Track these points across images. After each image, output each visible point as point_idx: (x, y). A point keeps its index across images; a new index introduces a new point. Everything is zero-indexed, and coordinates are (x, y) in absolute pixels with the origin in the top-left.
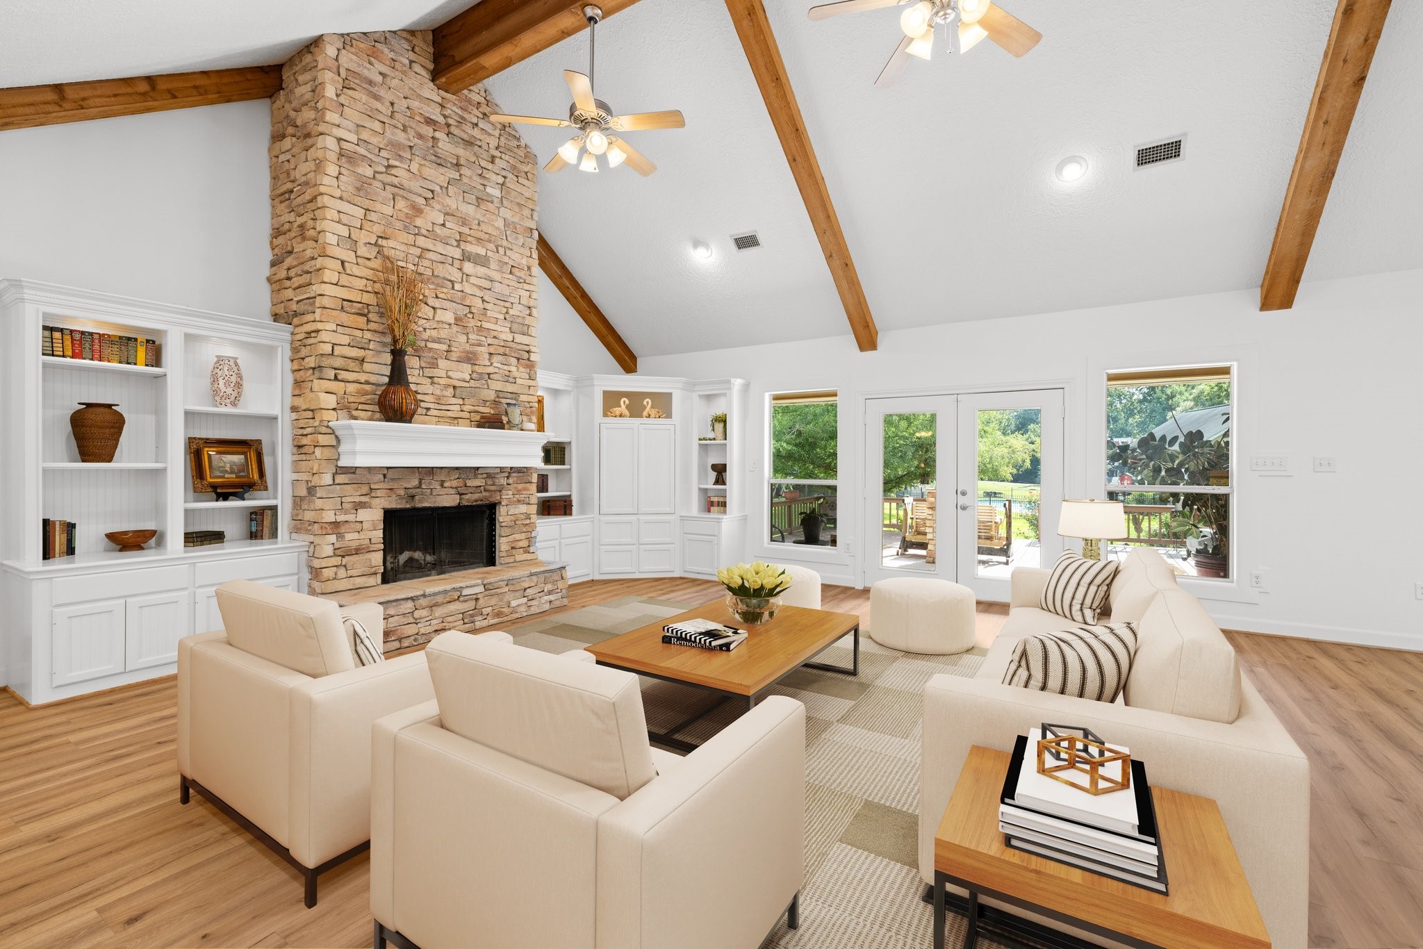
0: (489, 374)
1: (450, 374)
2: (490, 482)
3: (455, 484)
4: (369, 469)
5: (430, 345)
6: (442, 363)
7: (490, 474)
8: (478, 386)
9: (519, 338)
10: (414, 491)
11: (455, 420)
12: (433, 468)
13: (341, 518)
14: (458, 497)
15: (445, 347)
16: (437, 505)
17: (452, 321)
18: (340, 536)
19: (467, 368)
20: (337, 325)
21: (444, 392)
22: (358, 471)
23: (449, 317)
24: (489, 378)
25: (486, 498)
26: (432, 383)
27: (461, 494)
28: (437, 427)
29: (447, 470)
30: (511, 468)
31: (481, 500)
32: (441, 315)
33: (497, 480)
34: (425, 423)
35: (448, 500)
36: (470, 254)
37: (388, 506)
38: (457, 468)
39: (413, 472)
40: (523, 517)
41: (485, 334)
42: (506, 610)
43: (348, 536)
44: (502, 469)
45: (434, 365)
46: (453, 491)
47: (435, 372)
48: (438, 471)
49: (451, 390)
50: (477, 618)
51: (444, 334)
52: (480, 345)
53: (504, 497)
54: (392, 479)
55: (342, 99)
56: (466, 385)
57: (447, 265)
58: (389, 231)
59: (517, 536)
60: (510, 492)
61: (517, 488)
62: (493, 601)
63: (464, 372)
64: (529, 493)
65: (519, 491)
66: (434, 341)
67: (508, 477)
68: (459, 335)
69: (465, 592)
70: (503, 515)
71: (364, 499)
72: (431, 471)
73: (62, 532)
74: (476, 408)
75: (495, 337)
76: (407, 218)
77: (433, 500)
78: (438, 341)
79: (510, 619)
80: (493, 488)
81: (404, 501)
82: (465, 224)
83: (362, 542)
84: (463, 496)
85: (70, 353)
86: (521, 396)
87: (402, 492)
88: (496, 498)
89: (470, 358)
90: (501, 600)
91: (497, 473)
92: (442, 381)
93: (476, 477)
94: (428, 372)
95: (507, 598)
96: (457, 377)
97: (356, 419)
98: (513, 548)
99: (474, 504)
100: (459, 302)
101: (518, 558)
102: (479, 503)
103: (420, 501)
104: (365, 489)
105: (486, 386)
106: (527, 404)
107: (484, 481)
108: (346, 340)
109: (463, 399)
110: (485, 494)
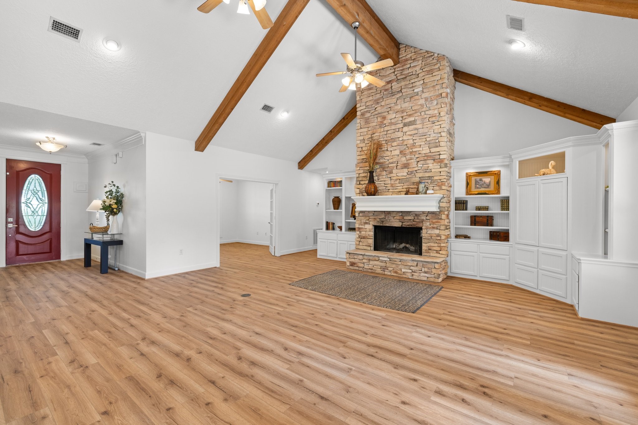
0: (416, 171)
1: (397, 174)
2: (416, 218)
3: (398, 218)
4: (369, 211)
5: (390, 165)
6: (395, 171)
7: (417, 214)
8: (410, 177)
9: (433, 150)
10: (383, 220)
11: (399, 192)
12: (390, 211)
13: (360, 227)
14: (401, 223)
15: (395, 165)
16: (392, 225)
17: (399, 153)
18: (360, 232)
19: (406, 170)
20: (360, 167)
21: (395, 182)
22: (365, 212)
23: (397, 152)
24: (417, 172)
25: (414, 225)
26: (391, 180)
27: (402, 222)
28: (392, 196)
29: (396, 212)
30: (428, 212)
31: (411, 225)
32: (393, 153)
33: (419, 217)
34: (387, 195)
35: (397, 224)
36: (406, 123)
37: (376, 224)
38: (401, 212)
39: (382, 213)
40: (435, 235)
41: (414, 154)
42: (399, 272)
43: (363, 233)
44: (424, 212)
45: (391, 172)
46: (398, 221)
47: (392, 175)
48: (392, 212)
49: (398, 181)
50: (386, 270)
51: (394, 160)
52: (411, 159)
53: (424, 225)
54: (376, 215)
55: (361, 98)
56: (405, 177)
57: (396, 133)
58: (374, 131)
59: (432, 244)
60: (428, 223)
61: (432, 221)
62: (394, 266)
63: (404, 172)
64: (439, 224)
65: (433, 223)
66: (391, 164)
67: (426, 216)
68: (402, 158)
69: (381, 258)
70: (424, 234)
71: (367, 221)
72: (389, 213)
73: (331, 225)
74: (409, 187)
75: (419, 154)
76: (381, 123)
77: (390, 223)
78: (392, 163)
79: (401, 276)
80: (417, 220)
81: (379, 223)
82: (403, 112)
83: (367, 235)
84: (403, 223)
85: (333, 186)
86: (435, 177)
87: (378, 220)
88: (420, 225)
89: (406, 166)
90: (397, 267)
91: (421, 214)
92: (395, 178)
93: (409, 215)
94: (389, 176)
95: (400, 267)
96: (400, 175)
97: (364, 196)
98: (430, 249)
99: (408, 226)
100: (401, 145)
101: (432, 254)
102: (410, 226)
103: (385, 224)
104: (367, 218)
105: (414, 176)
106: (439, 181)
107: (413, 217)
108: (362, 171)
109: (404, 183)
110: (414, 223)
